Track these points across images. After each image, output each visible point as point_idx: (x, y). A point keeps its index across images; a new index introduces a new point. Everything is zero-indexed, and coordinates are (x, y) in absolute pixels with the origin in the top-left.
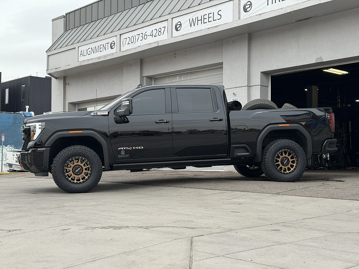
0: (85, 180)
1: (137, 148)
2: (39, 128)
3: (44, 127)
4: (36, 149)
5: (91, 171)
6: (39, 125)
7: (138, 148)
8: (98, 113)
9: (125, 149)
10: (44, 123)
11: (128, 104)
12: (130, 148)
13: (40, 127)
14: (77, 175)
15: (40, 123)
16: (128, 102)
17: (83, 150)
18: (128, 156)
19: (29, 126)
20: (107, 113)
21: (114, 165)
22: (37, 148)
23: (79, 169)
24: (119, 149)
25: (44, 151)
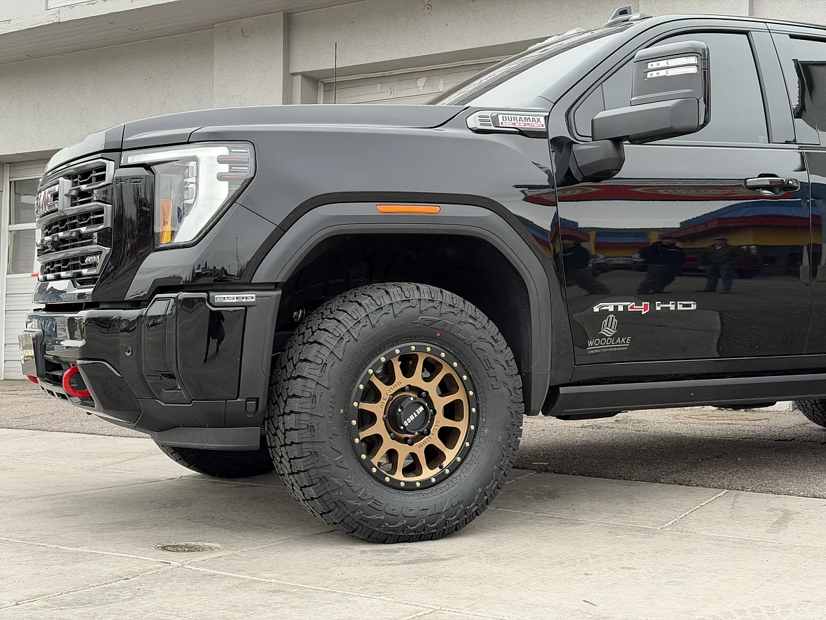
0: (447, 471)
1: (672, 307)
2: (221, 177)
3: (247, 171)
4: (204, 295)
5: (474, 420)
6: (221, 160)
7: (676, 307)
8: (500, 117)
9: (621, 309)
10: (245, 152)
11: (694, 70)
12: (643, 308)
13: (225, 168)
14: (405, 441)
15: (223, 150)
16: (693, 60)
17: (445, 309)
18: (624, 343)
19: (147, 166)
20: (542, 120)
21: (562, 390)
22: (207, 288)
23: (421, 409)
24: (596, 309)
25: (247, 307)
